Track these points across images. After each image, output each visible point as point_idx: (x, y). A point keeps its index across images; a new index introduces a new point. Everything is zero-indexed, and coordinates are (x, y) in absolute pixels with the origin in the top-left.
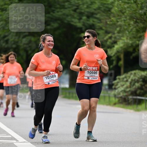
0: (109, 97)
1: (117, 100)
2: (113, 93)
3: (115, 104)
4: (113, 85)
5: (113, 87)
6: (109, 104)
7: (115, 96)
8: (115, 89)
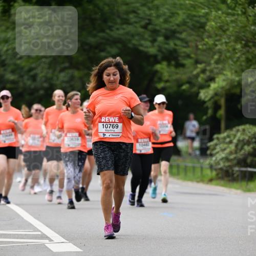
0: (202, 168)
1: (214, 173)
2: (207, 162)
3: (211, 180)
4: (208, 148)
5: (208, 152)
6: (201, 180)
7: (211, 167)
8: (211, 155)
